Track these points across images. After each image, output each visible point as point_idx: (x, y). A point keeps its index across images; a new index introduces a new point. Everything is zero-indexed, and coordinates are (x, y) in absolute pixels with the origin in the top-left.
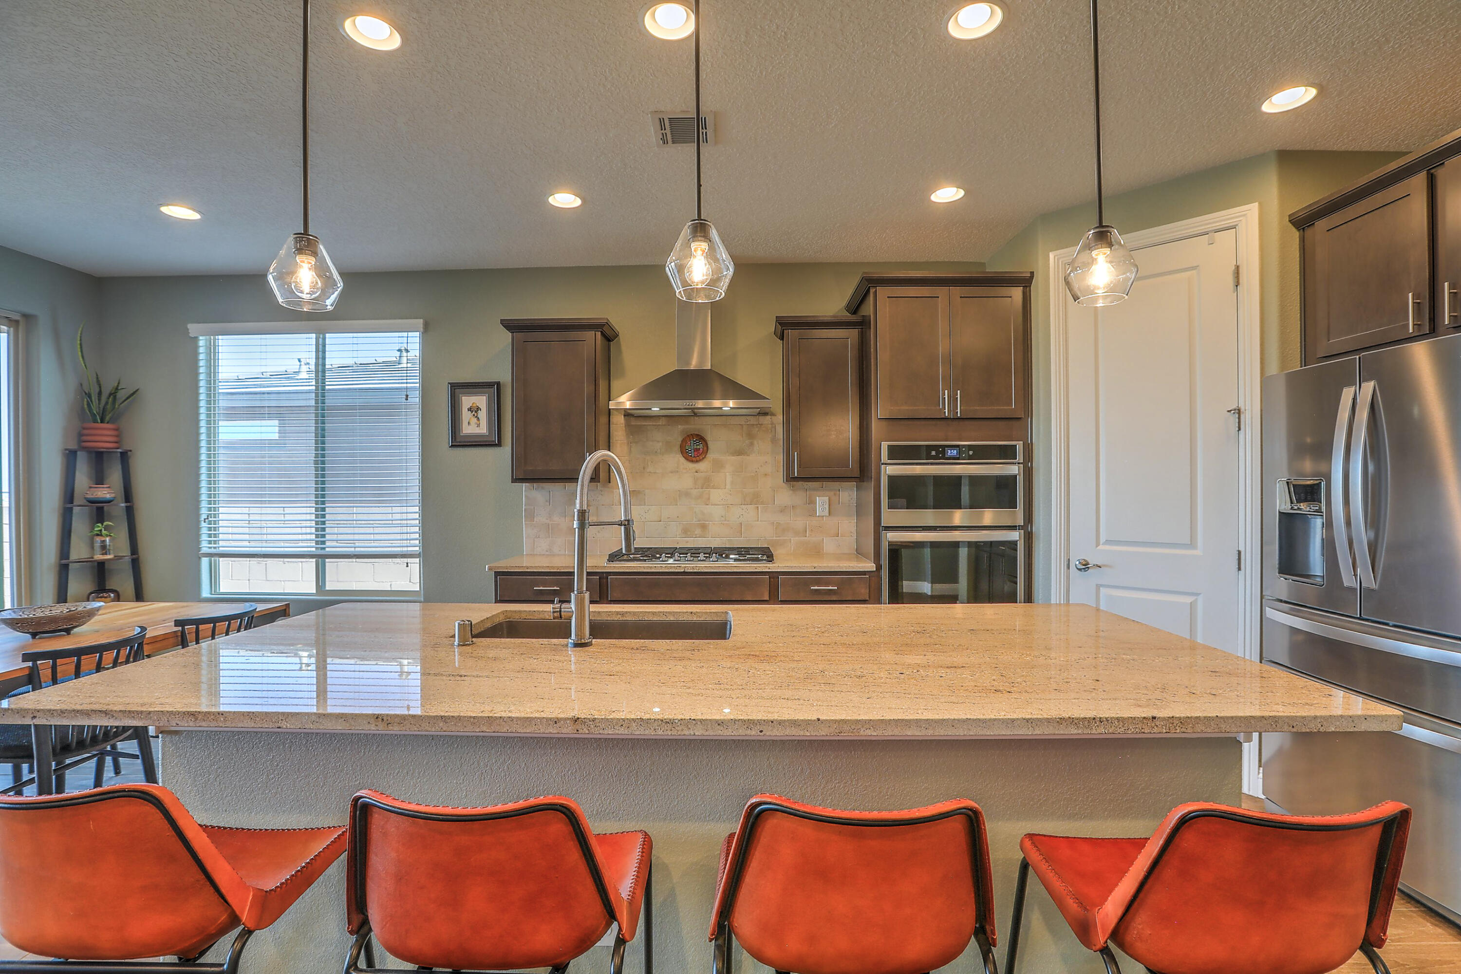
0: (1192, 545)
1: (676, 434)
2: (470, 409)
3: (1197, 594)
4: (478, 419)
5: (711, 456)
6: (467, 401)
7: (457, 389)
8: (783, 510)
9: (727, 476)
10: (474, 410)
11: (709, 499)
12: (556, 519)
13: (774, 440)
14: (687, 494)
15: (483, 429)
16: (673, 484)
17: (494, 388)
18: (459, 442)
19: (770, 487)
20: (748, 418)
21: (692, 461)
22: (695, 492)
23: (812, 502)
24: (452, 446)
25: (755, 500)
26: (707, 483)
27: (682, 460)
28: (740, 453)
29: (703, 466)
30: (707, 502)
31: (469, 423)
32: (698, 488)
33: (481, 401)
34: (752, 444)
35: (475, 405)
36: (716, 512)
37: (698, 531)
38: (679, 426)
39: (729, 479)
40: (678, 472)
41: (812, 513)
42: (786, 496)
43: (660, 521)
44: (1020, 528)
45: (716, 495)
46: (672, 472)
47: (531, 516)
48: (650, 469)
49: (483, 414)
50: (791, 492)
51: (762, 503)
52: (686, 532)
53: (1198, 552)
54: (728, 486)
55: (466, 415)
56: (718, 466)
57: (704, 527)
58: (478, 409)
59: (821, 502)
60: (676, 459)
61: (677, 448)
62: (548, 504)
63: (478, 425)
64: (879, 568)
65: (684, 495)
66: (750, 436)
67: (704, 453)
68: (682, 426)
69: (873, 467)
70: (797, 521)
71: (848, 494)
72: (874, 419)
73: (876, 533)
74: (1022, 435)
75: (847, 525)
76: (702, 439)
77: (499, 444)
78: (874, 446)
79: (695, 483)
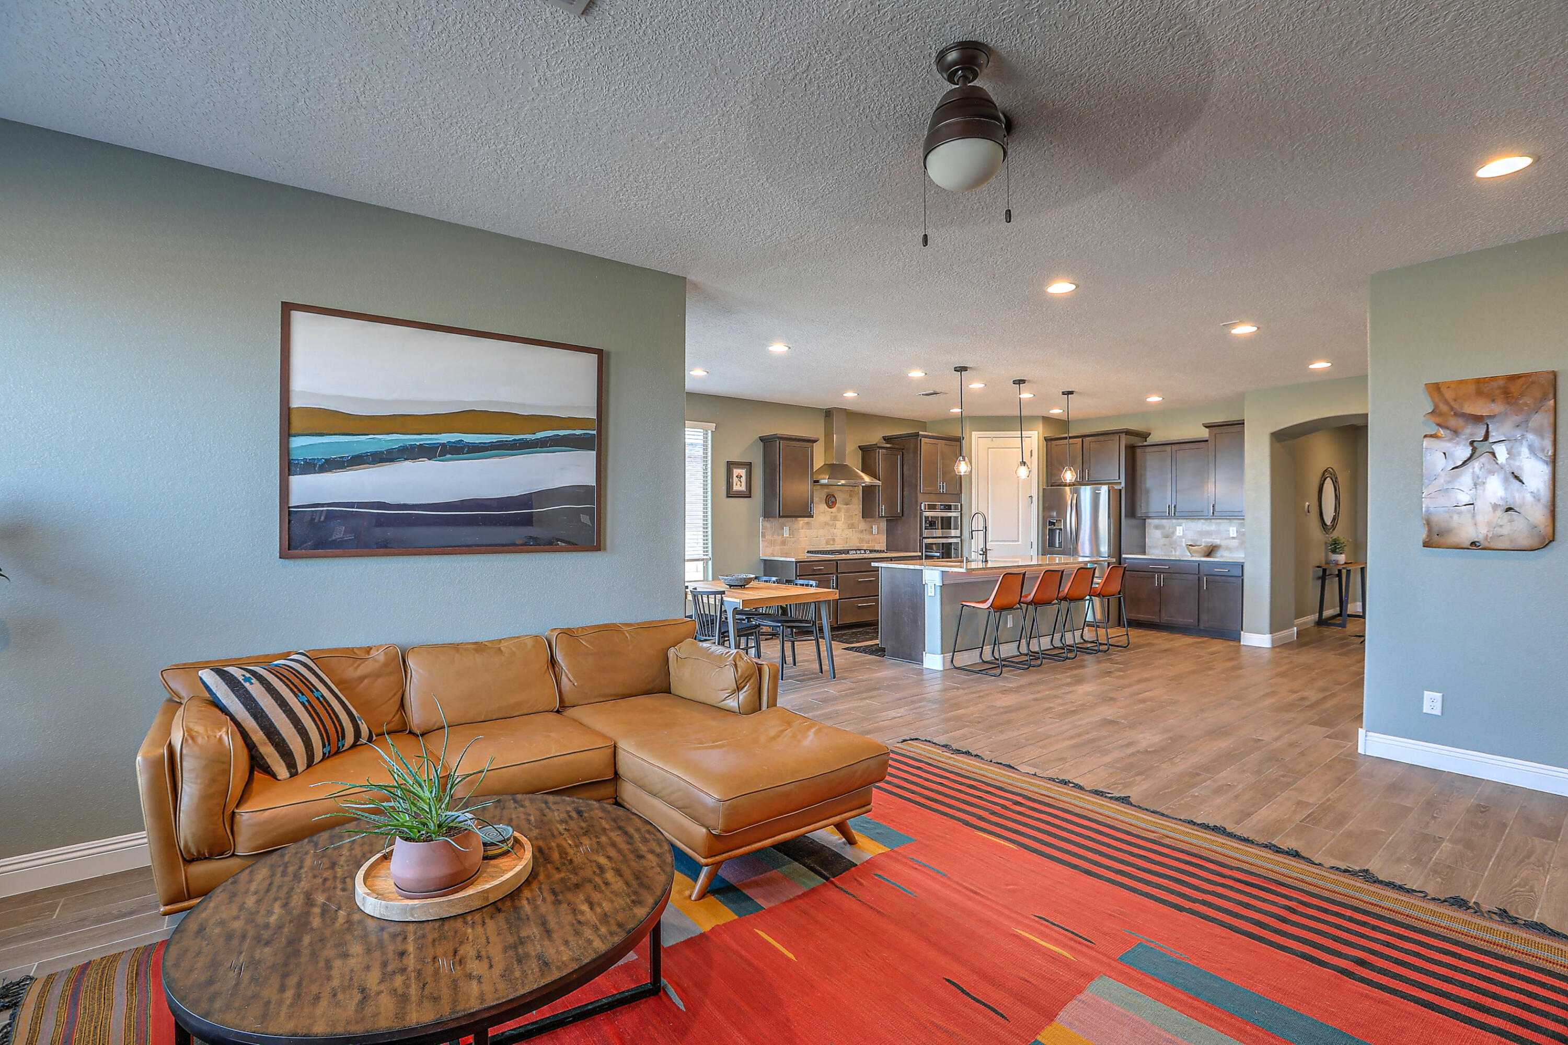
0: (1018, 541)
1: (827, 495)
2: (737, 477)
4: (741, 483)
5: (837, 505)
6: (736, 472)
7: (730, 465)
8: (862, 532)
9: (842, 516)
10: (739, 477)
11: (836, 526)
12: (776, 537)
13: (859, 499)
14: (828, 524)
15: (743, 488)
16: (823, 518)
17: (748, 466)
18: (730, 494)
19: (858, 521)
20: (850, 487)
21: (830, 508)
22: (831, 523)
23: (872, 528)
24: (727, 497)
25: (852, 526)
26: (835, 519)
27: (826, 507)
28: (847, 504)
29: (834, 510)
30: (835, 528)
31: (736, 484)
32: (832, 521)
33: (742, 472)
34: (852, 502)
35: (739, 475)
36: (838, 532)
37: (831, 542)
39: (843, 516)
40: (825, 513)
41: (872, 532)
42: (862, 525)
43: (820, 537)
44: (959, 537)
45: (839, 524)
46: (823, 513)
47: (764, 536)
48: (819, 511)
49: (743, 479)
50: (865, 523)
51: (855, 528)
52: (827, 543)
53: (1020, 543)
54: (843, 520)
55: (735, 479)
56: (839, 510)
57: (834, 540)
58: (741, 476)
59: (875, 529)
60: (824, 507)
61: (825, 502)
62: (772, 528)
63: (741, 486)
64: (922, 554)
65: (826, 524)
66: (851, 496)
67: (834, 503)
68: (826, 490)
69: (919, 512)
70: (867, 537)
71: (883, 525)
72: (918, 492)
73: (920, 540)
74: (960, 501)
75: (883, 538)
76: (834, 497)
77: (750, 497)
78: (919, 504)
79: (831, 518)
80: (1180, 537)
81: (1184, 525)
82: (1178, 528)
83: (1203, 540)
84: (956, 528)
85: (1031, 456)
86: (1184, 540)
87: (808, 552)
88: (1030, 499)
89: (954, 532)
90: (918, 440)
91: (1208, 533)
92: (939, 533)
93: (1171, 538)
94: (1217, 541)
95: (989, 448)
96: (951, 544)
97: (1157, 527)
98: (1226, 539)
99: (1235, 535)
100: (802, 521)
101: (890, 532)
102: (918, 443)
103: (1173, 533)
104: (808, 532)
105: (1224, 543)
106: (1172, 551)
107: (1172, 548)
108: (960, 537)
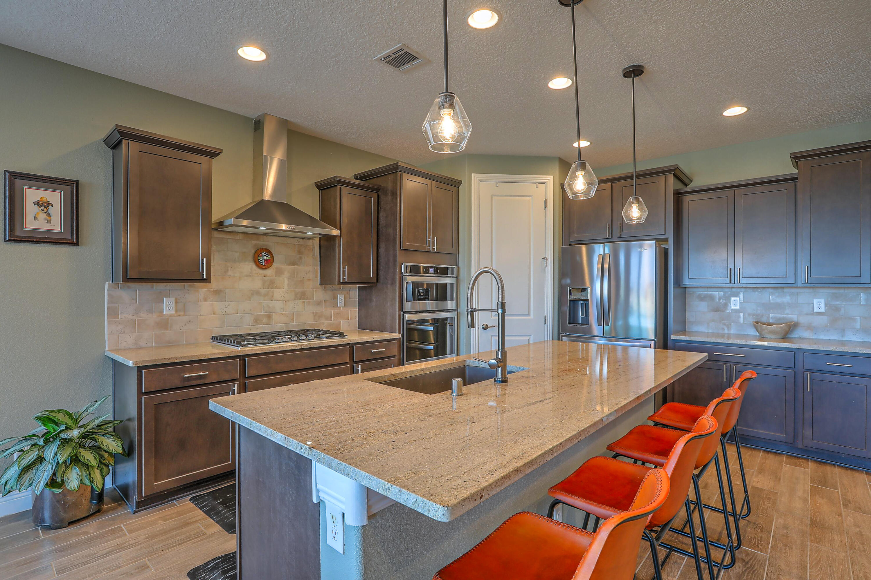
0: (529, 315)
1: (250, 247)
2: (37, 203)
3: (531, 335)
4: (49, 215)
5: (275, 265)
6: (33, 194)
7: (16, 181)
8: (319, 303)
9: (285, 280)
10: (43, 205)
11: (273, 296)
12: (143, 315)
13: (314, 257)
14: (258, 293)
15: (56, 227)
16: (246, 285)
17: (71, 186)
18: (20, 237)
19: (312, 288)
20: (299, 240)
21: (262, 269)
22: (263, 291)
23: (335, 298)
24: (10, 240)
25: (302, 296)
26: (271, 285)
27: (255, 267)
28: (293, 264)
29: (269, 272)
30: (272, 299)
31: (35, 218)
32: (266, 289)
33: (53, 196)
34: (301, 258)
35: (44, 200)
36: (278, 305)
37: (265, 320)
38: (253, 242)
39: (286, 282)
40: (251, 276)
41: (335, 305)
42: (320, 294)
43: (237, 314)
45: (278, 293)
46: (247, 276)
47: (113, 313)
48: (230, 273)
49: (56, 211)
50: (324, 291)
51: (307, 299)
52: (257, 321)
53: (531, 317)
54: (286, 287)
55: (30, 209)
56: (279, 272)
57: (269, 317)
58: (49, 204)
59: (340, 299)
60: (249, 267)
61: (251, 258)
62: (134, 301)
63: (49, 222)
64: (402, 335)
65: (257, 293)
66: (300, 252)
67: (269, 262)
68: (254, 242)
69: (398, 277)
70: (328, 311)
71: (354, 293)
72: (398, 249)
73: (399, 315)
74: (457, 264)
75: (354, 312)
76: (269, 252)
77: (77, 244)
78: (398, 265)
79: (264, 284)
80: (736, 311)
81: (741, 295)
82: (733, 299)
83: (771, 315)
84: (452, 299)
85: (546, 207)
86: (742, 315)
87: (215, 339)
88: (543, 261)
89: (450, 304)
90: (397, 176)
91: (780, 307)
92: (430, 305)
93: (723, 311)
94: (794, 317)
95: (493, 195)
96: (446, 319)
97: (702, 298)
98: (807, 314)
99: (823, 310)
100: (203, 290)
101: (362, 303)
102: (397, 180)
103: (726, 305)
104: (218, 306)
105: (803, 320)
106: (723, 329)
107: (725, 324)
108: (456, 310)
